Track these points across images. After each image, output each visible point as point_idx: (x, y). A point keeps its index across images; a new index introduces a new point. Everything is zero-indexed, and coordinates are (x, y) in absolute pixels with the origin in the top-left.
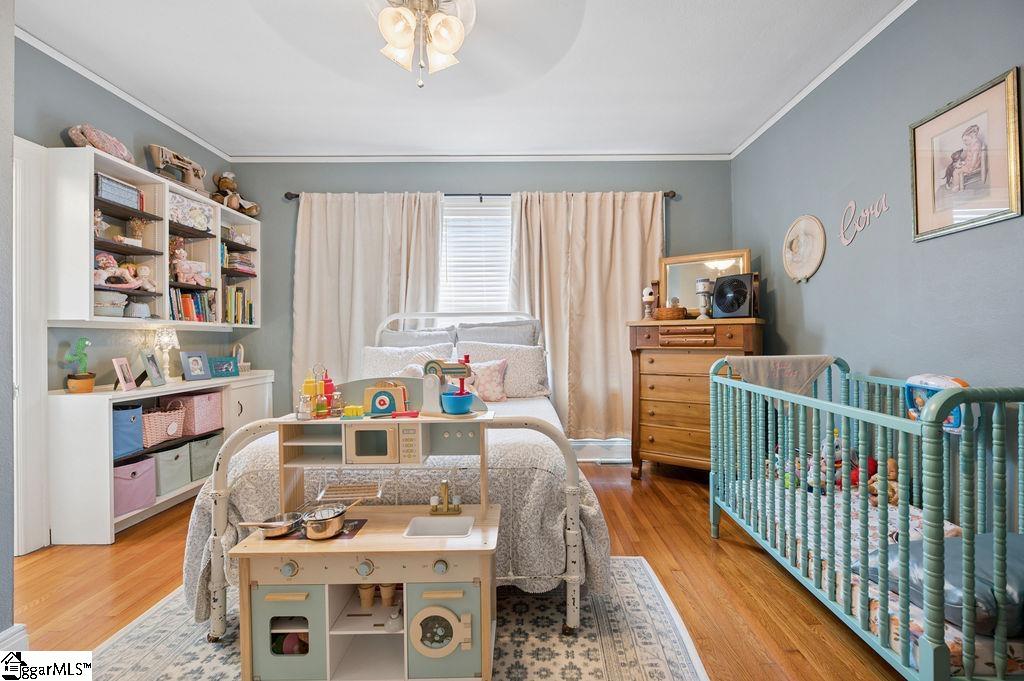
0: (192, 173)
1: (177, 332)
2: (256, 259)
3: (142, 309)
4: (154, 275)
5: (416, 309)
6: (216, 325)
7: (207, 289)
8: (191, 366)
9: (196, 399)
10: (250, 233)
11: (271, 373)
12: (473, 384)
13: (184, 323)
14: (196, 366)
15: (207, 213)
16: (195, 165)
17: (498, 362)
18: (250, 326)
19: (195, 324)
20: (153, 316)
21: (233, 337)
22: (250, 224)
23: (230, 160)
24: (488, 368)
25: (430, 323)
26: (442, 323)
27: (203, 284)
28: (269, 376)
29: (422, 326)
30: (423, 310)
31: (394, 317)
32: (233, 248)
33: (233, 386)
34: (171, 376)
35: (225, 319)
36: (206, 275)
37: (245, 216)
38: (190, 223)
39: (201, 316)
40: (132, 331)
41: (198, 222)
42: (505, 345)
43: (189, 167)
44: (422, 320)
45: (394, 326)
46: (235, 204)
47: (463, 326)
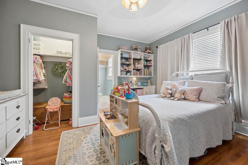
0: (138, 48)
1: (136, 78)
2: (152, 62)
3: (129, 74)
4: (131, 68)
5: (183, 70)
6: (143, 76)
7: (141, 69)
8: (138, 84)
9: (138, 90)
10: (151, 57)
11: (155, 86)
12: (184, 94)
13: (137, 76)
14: (139, 84)
15: (141, 55)
16: (139, 47)
17: (199, 87)
18: (150, 76)
19: (139, 76)
20: (131, 75)
21: (149, 78)
22: (151, 55)
23: (149, 43)
24: (192, 89)
25: (187, 74)
26: (190, 74)
27: (140, 68)
28: (154, 87)
29: (185, 75)
30: (185, 70)
31: (177, 73)
32: (147, 61)
33: (145, 88)
34: (135, 85)
35: (144, 75)
36: (141, 67)
37: (150, 54)
38: (137, 58)
39: (140, 75)
40: (130, 77)
41: (139, 57)
42: (204, 82)
43: (138, 47)
44: (185, 73)
45: (177, 75)
46: (147, 52)
47: (195, 75)
